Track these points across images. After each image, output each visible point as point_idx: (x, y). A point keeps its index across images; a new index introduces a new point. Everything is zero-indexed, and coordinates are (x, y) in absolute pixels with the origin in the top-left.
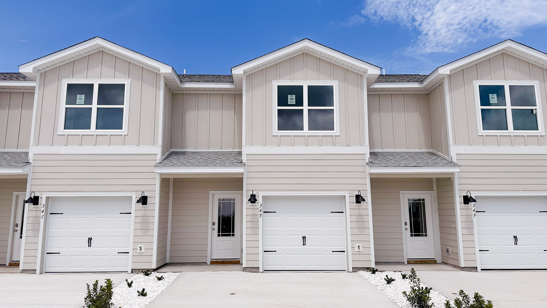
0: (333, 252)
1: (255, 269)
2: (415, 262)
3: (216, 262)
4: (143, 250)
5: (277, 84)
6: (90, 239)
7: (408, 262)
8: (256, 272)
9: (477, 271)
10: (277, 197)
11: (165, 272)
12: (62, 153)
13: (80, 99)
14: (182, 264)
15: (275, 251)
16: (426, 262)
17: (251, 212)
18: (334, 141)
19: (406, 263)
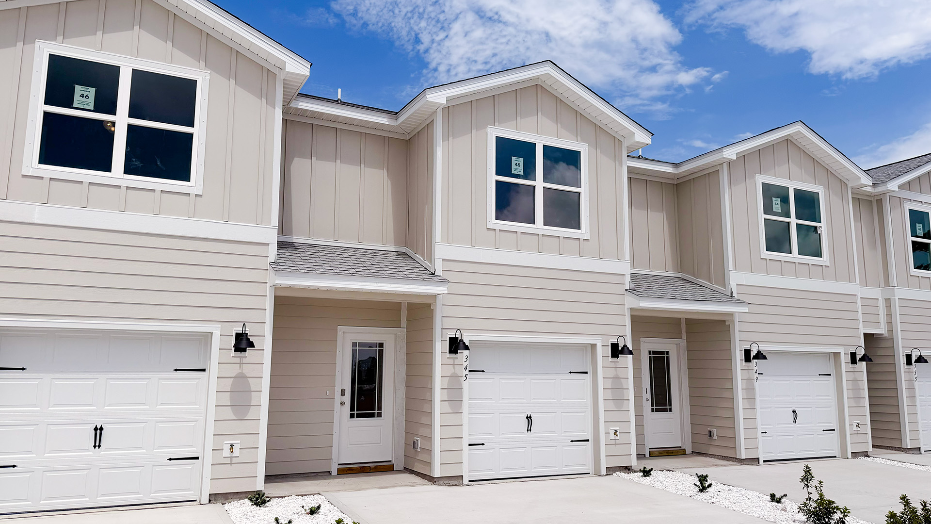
0: (572, 441)
1: (455, 480)
2: (660, 453)
3: (349, 471)
4: (237, 451)
5: (496, 133)
6: (99, 431)
7: (650, 454)
8: (456, 485)
9: (758, 464)
10: (485, 344)
11: (285, 497)
12: (35, 222)
13: (82, 96)
14: (280, 477)
15: (483, 444)
16: (672, 453)
17: (449, 371)
18: (580, 248)
19: (647, 455)
